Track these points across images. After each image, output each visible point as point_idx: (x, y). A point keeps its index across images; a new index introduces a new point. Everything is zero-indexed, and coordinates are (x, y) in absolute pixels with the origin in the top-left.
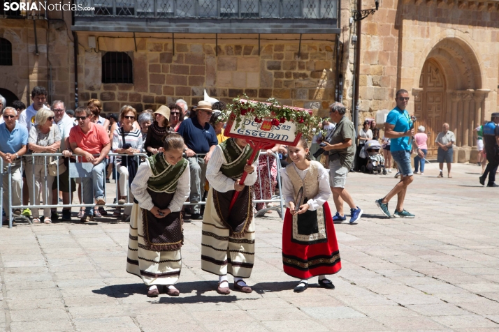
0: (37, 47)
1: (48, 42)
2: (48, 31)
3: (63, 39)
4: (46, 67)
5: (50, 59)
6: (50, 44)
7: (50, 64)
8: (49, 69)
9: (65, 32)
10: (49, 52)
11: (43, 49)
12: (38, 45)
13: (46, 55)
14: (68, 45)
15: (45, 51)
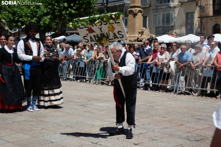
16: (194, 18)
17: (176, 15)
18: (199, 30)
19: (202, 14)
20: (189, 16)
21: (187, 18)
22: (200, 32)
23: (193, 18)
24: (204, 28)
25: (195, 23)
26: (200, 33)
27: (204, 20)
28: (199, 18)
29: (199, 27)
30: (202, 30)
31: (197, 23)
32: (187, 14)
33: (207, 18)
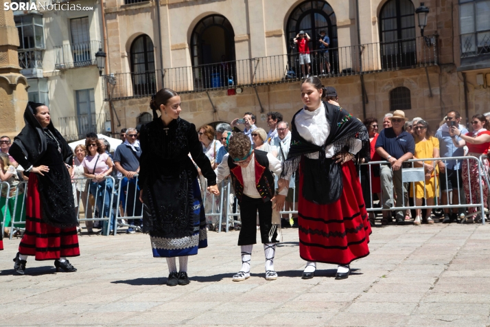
0: (431, 91)
1: (440, 85)
2: (441, 75)
3: (454, 81)
4: (440, 107)
5: (444, 100)
6: (443, 86)
7: (444, 104)
8: (442, 109)
9: (455, 74)
10: (442, 94)
11: (436, 92)
12: (432, 89)
13: (439, 97)
14: (459, 85)
15: (439, 93)
16: (94, 101)
17: (51, 96)
18: (108, 126)
19: (112, 93)
20: (82, 97)
21: (78, 102)
22: (110, 131)
23: (90, 102)
24: (119, 121)
25: (97, 112)
26: (111, 133)
27: (117, 105)
28: (105, 102)
29: (107, 121)
30: (116, 126)
31: (103, 112)
32: (77, 93)
33: (123, 101)
